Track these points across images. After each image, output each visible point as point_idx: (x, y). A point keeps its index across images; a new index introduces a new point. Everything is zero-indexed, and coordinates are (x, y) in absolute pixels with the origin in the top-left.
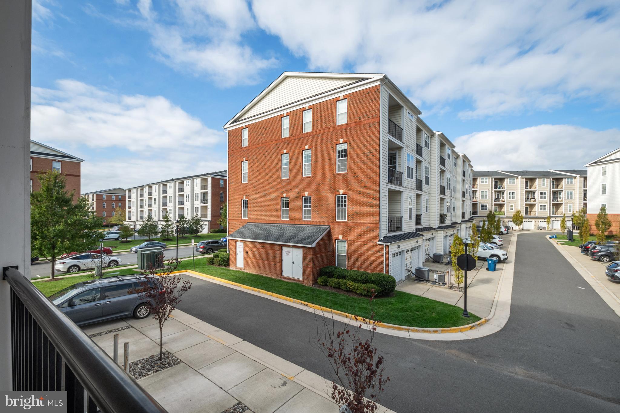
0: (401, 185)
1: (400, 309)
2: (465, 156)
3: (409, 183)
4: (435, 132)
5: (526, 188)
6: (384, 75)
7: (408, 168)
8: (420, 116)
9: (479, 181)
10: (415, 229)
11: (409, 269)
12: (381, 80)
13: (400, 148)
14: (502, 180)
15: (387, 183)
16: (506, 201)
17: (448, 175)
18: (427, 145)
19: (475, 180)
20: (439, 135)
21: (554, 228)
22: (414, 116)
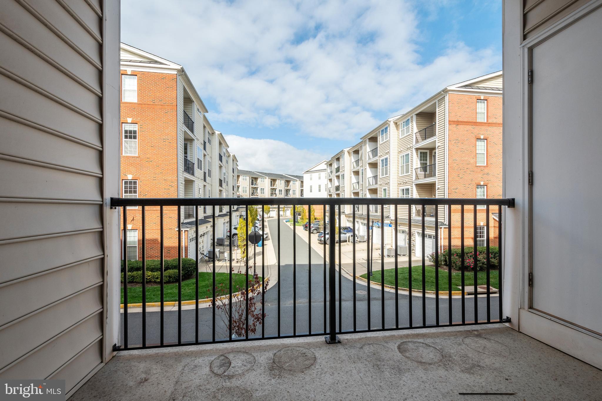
0: (193, 174)
1: (205, 285)
2: (234, 156)
3: (198, 173)
4: (215, 131)
5: (271, 186)
6: (181, 67)
7: (198, 159)
8: (206, 114)
9: (241, 178)
10: (203, 217)
11: (202, 252)
12: (178, 70)
13: (192, 140)
14: (256, 179)
15: (183, 172)
16: (259, 195)
17: (224, 170)
18: (209, 141)
19: (238, 176)
20: (218, 134)
21: (287, 215)
22: (202, 113)
